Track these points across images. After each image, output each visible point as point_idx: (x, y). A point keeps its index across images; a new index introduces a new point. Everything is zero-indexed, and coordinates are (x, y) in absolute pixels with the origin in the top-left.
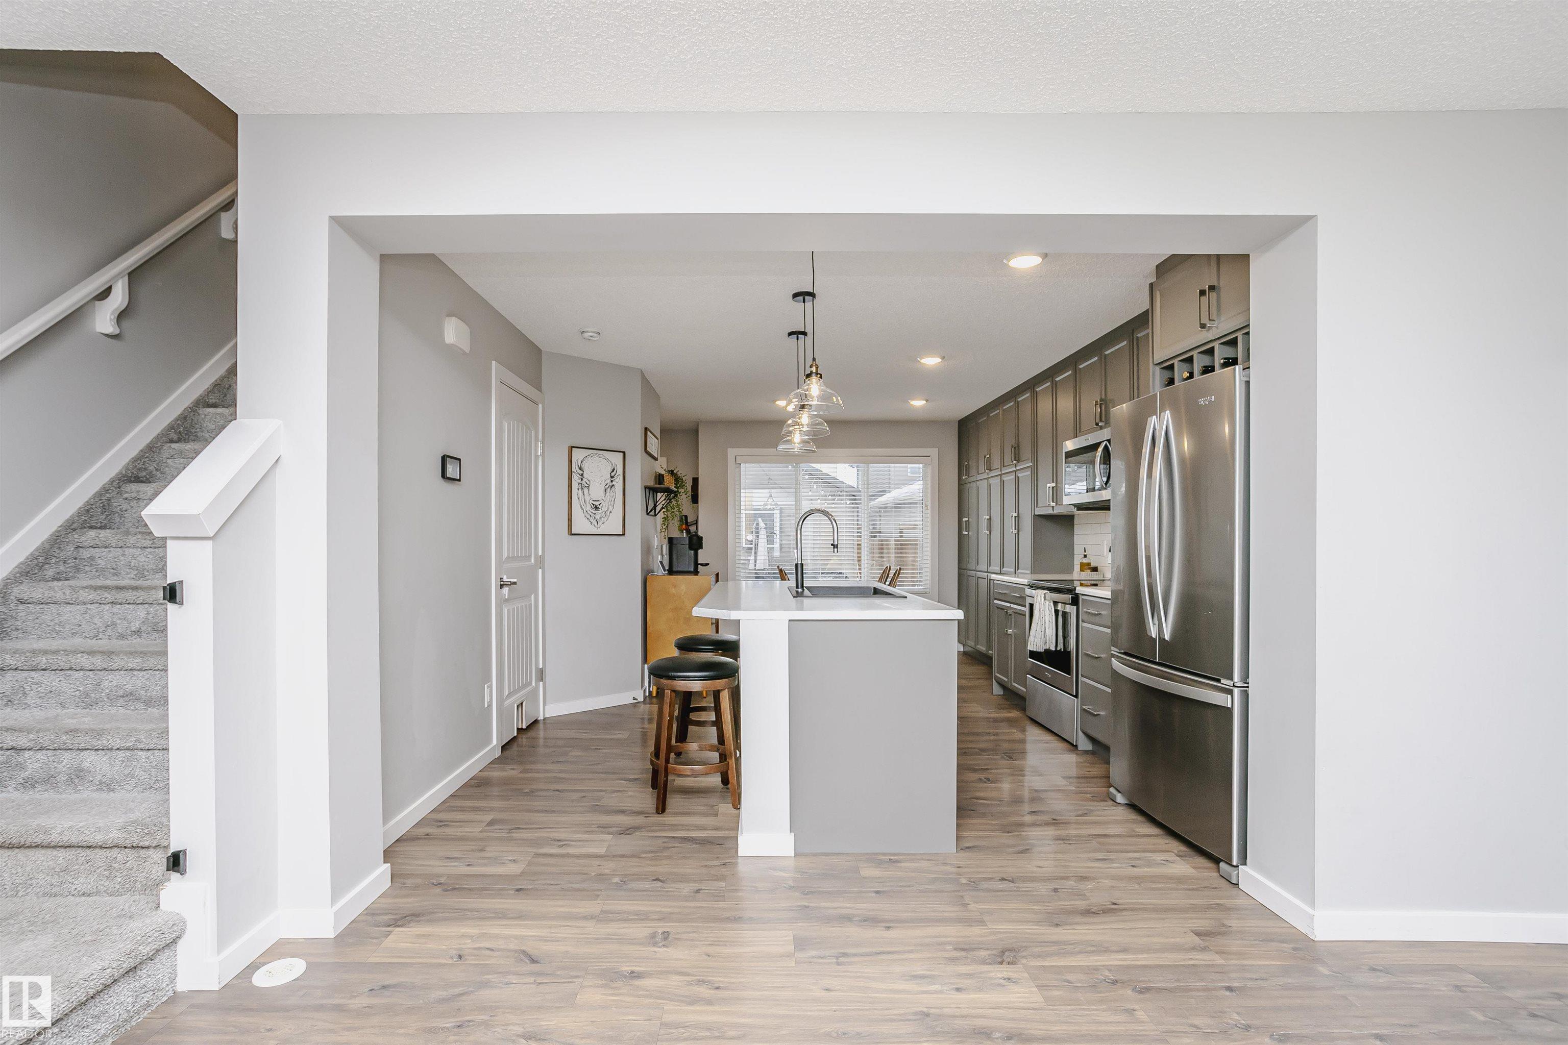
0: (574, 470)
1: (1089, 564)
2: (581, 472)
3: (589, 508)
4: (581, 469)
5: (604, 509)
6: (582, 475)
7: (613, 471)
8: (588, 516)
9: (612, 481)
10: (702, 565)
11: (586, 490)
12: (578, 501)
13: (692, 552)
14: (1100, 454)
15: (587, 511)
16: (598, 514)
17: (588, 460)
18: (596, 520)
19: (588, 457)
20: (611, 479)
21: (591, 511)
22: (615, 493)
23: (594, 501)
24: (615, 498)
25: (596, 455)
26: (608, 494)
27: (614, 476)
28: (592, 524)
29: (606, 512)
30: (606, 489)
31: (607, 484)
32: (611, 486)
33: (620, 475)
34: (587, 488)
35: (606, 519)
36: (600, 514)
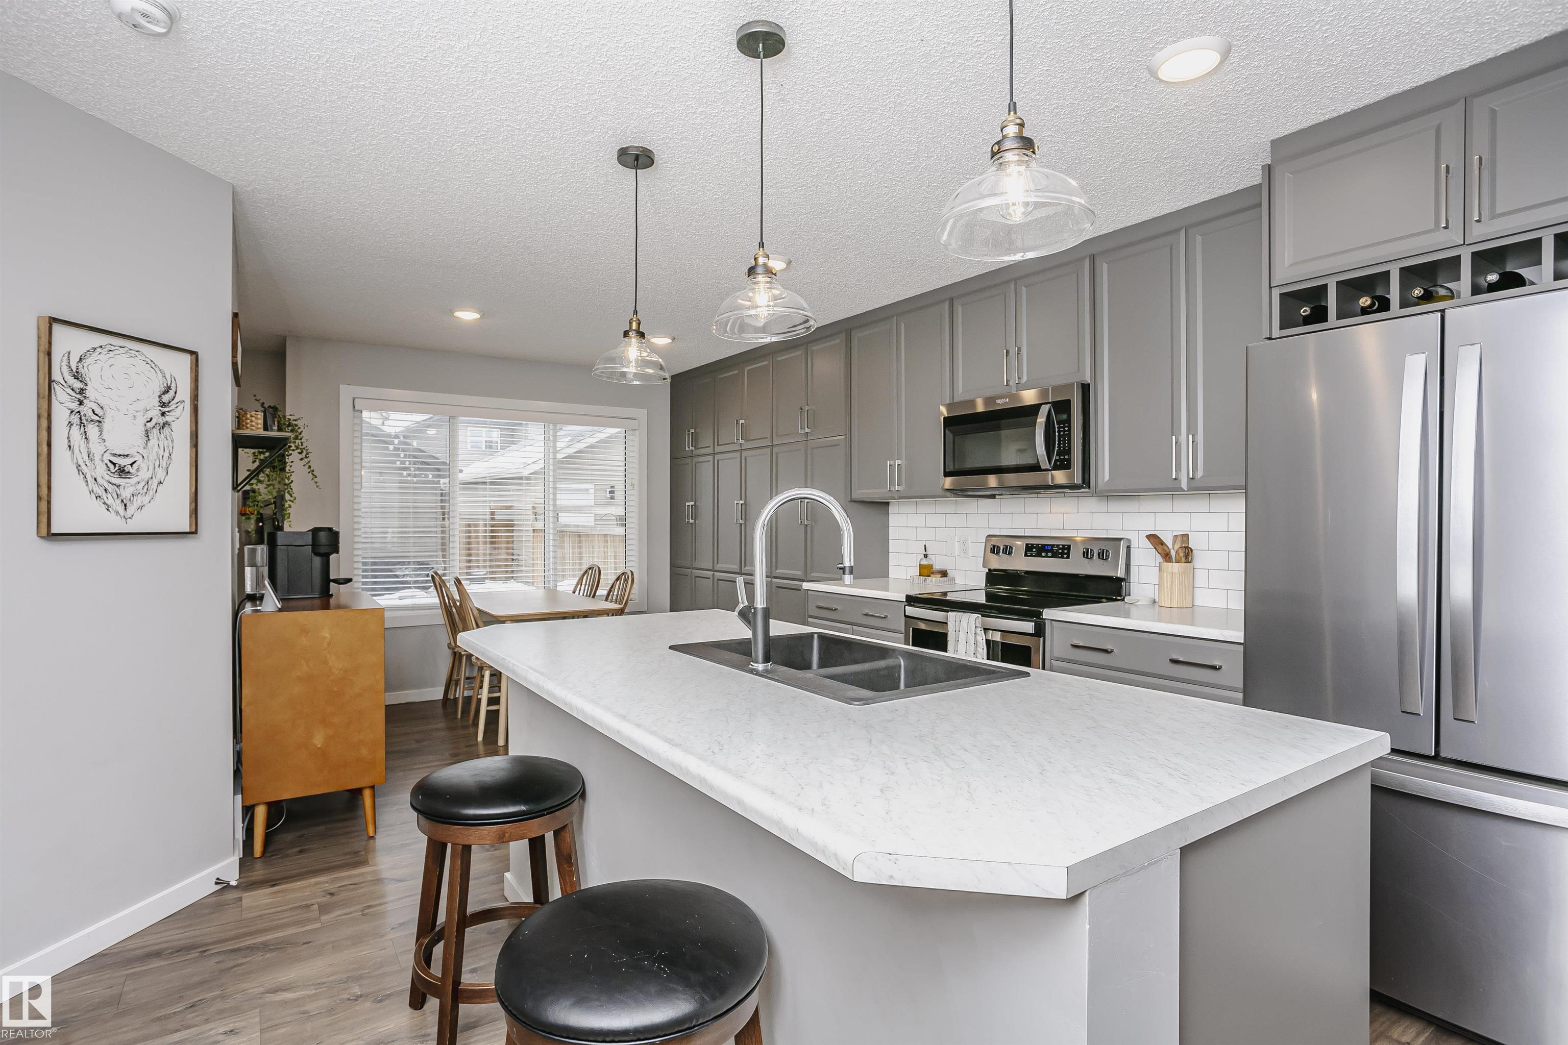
1: (931, 566)
2: (78, 385)
3: (101, 471)
4: (77, 376)
5: (144, 474)
6: (82, 391)
8: (100, 491)
11: (92, 429)
12: (68, 452)
13: (317, 561)
14: (1042, 422)
15: (95, 479)
16: (128, 487)
17: (100, 357)
18: (122, 501)
19: (99, 350)
20: (160, 408)
21: (107, 479)
22: (172, 441)
23: (115, 455)
24: (171, 451)
25: (120, 349)
26: (153, 442)
27: (170, 402)
28: (110, 509)
29: (148, 483)
30: (147, 431)
31: (151, 419)
32: (162, 424)
33: (184, 401)
34: (97, 424)
35: (147, 498)
36: (132, 486)
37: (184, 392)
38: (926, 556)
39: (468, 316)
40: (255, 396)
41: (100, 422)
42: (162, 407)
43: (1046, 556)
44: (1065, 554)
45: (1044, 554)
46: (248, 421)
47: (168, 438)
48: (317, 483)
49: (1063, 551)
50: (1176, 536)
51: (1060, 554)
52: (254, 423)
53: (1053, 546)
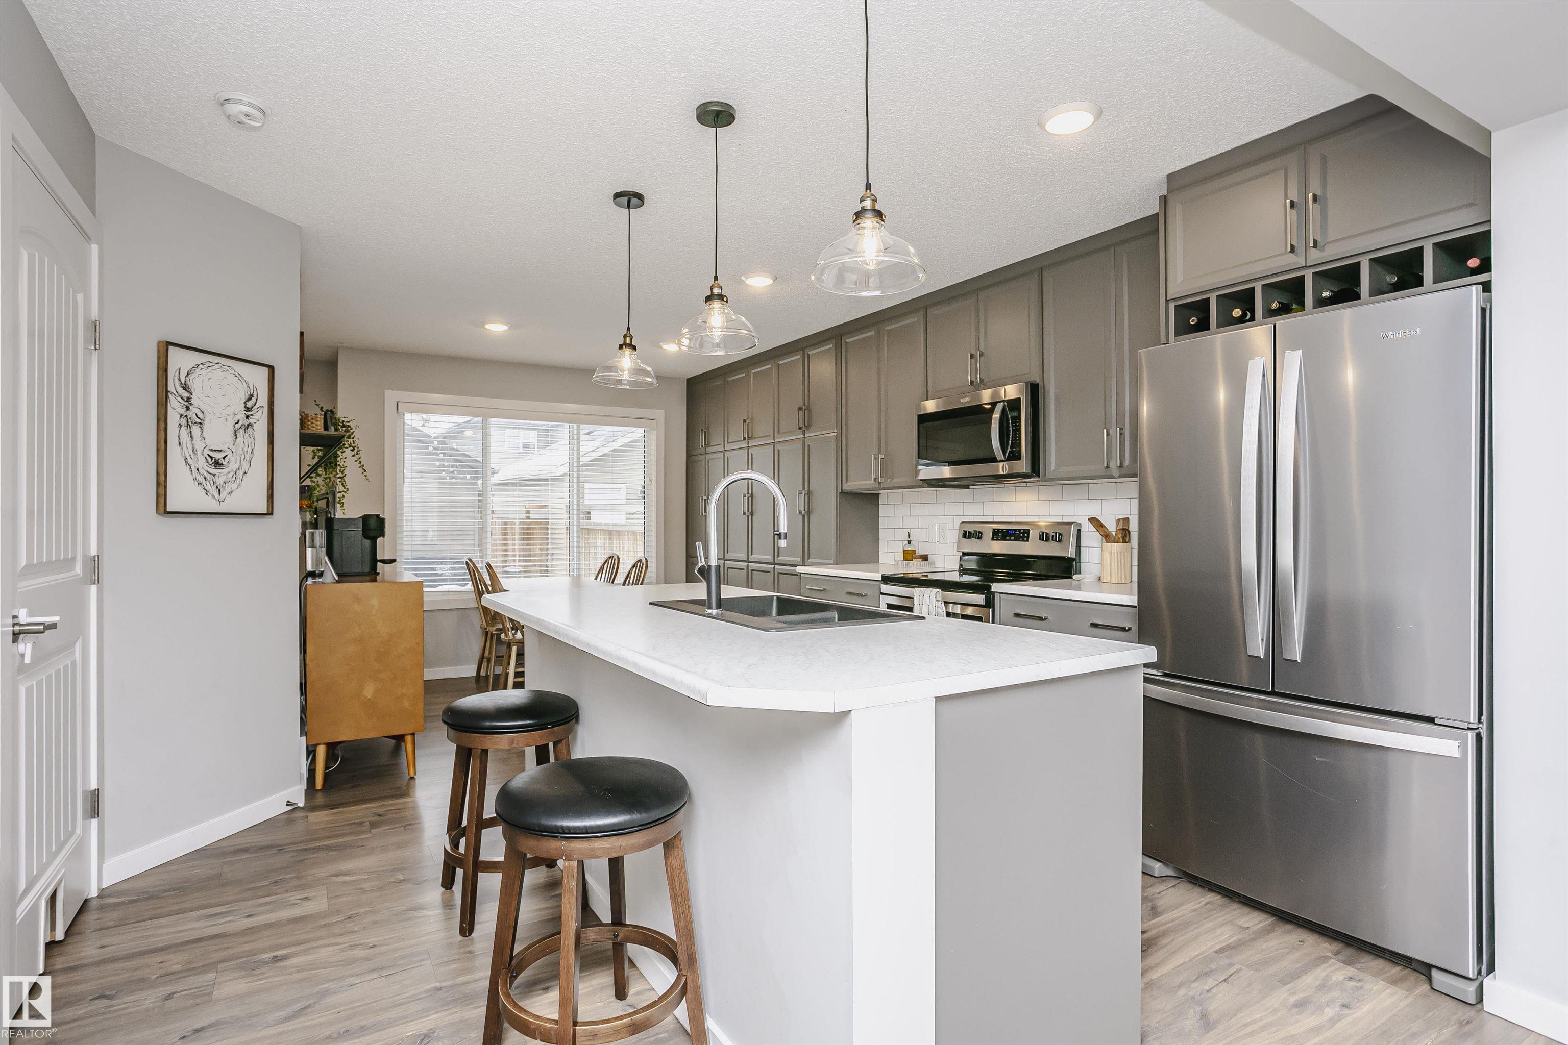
0: (171, 388)
1: (914, 552)
2: (186, 394)
3: (202, 463)
4: (185, 387)
5: (233, 466)
6: (188, 400)
7: (249, 399)
8: (201, 479)
9: (247, 417)
10: (384, 562)
11: (196, 430)
12: (179, 448)
13: (367, 543)
14: (997, 417)
15: (198, 470)
16: (222, 476)
17: (201, 372)
18: (217, 487)
19: (201, 366)
20: (245, 412)
21: (206, 469)
22: (254, 439)
23: (212, 450)
24: (253, 447)
25: (216, 365)
26: (240, 440)
27: (252, 407)
28: (208, 494)
29: (236, 473)
30: (235, 431)
31: (239, 421)
32: (246, 425)
33: (263, 406)
34: (199, 425)
35: (236, 485)
36: (224, 475)
37: (263, 400)
38: (909, 542)
39: (497, 328)
40: (315, 401)
41: (201, 424)
42: (246, 411)
43: (1010, 540)
44: (1026, 537)
45: (1008, 538)
46: (310, 423)
47: (251, 437)
48: (366, 476)
49: (1024, 535)
50: (1119, 520)
51: (1021, 537)
52: (314, 425)
53: (1015, 530)
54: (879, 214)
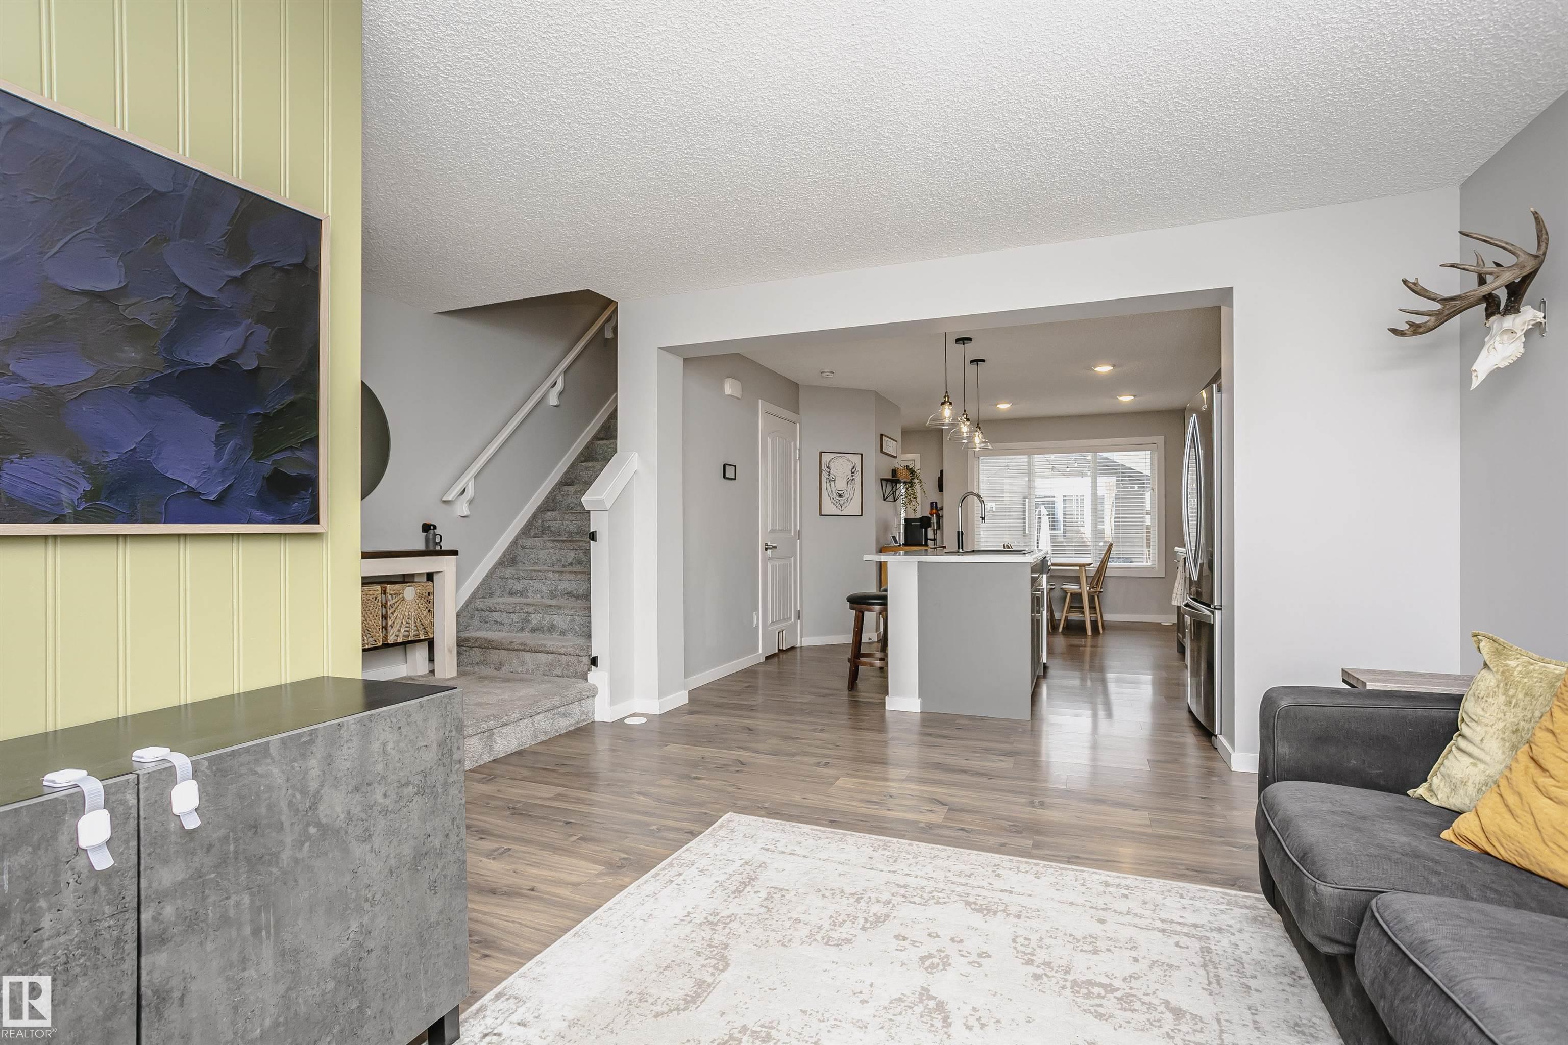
0: (823, 468)
2: (829, 470)
3: (835, 496)
4: (828, 467)
5: (847, 496)
6: (830, 472)
7: (853, 469)
8: (835, 502)
9: (852, 476)
11: (832, 483)
12: (826, 491)
15: (833, 498)
16: (842, 500)
17: (834, 461)
18: (841, 505)
19: (834, 459)
21: (837, 498)
22: (855, 485)
23: (838, 491)
24: (855, 488)
25: (840, 457)
26: (849, 485)
27: (854, 472)
28: (837, 508)
29: (848, 499)
30: (847, 482)
31: (849, 478)
32: (852, 479)
33: (859, 471)
34: (834, 482)
35: (848, 504)
36: (844, 500)
37: (859, 468)
39: (1003, 406)
42: (852, 474)
54: (951, 403)
